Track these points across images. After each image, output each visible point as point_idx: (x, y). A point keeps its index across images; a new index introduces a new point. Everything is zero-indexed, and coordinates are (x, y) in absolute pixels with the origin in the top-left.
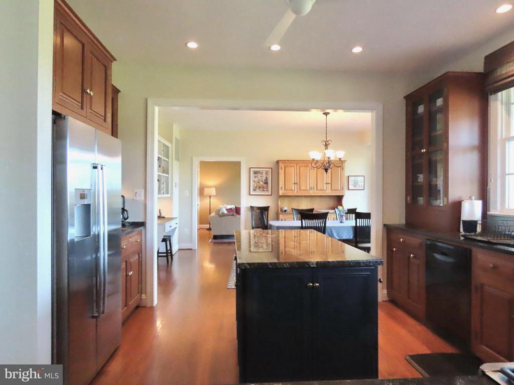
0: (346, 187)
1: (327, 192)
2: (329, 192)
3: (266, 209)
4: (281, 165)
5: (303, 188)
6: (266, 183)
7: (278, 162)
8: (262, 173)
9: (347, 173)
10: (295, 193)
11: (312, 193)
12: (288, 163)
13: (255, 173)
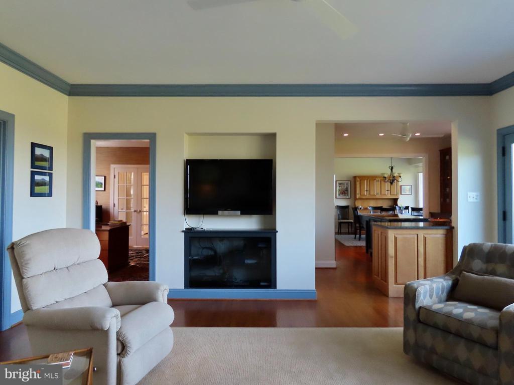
0: (399, 193)
1: (388, 196)
2: (389, 196)
3: (347, 207)
4: (358, 179)
5: (372, 193)
6: (347, 190)
7: (355, 177)
8: (344, 184)
9: (400, 184)
10: (367, 197)
11: (378, 197)
12: (363, 178)
13: (340, 184)
